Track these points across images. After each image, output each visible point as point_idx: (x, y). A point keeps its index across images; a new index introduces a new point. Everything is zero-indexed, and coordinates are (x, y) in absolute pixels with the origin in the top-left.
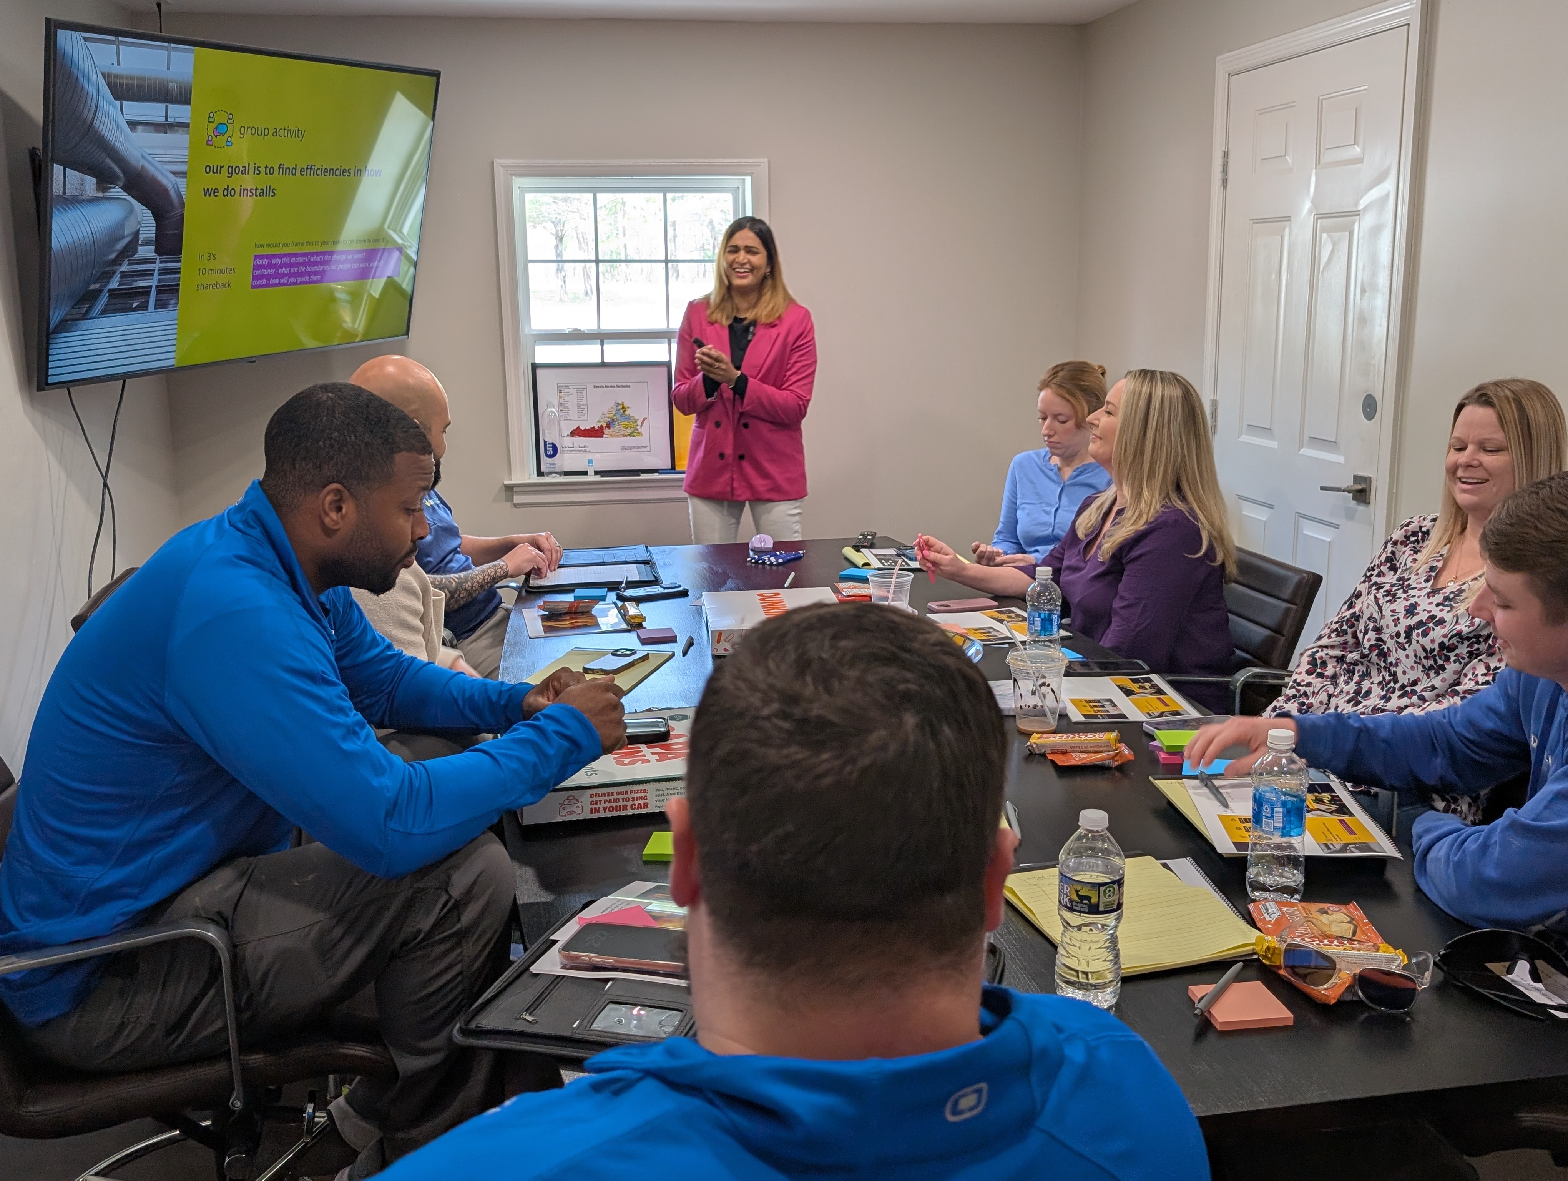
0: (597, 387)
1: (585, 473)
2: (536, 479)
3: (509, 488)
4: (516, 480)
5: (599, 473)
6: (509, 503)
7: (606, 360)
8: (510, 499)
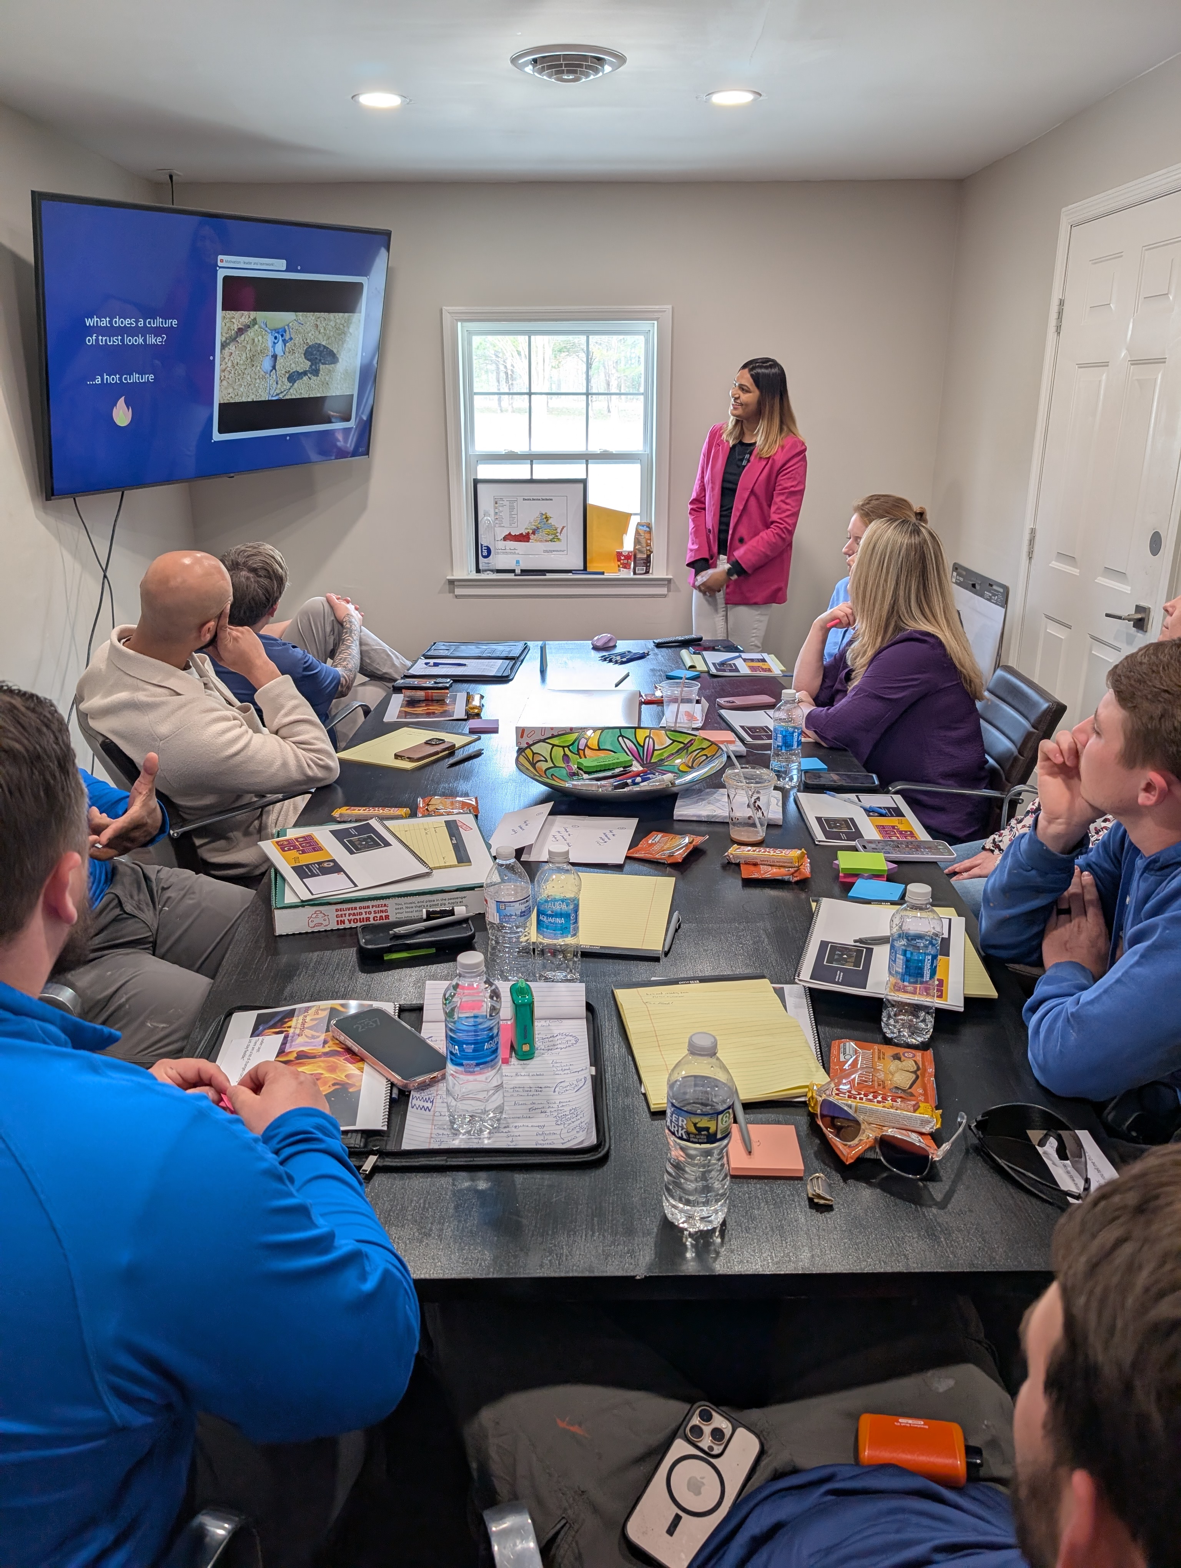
0: (526, 500)
1: (513, 571)
2: (474, 575)
3: (452, 582)
4: (456, 576)
5: (524, 572)
6: (451, 595)
7: (534, 477)
8: (452, 591)
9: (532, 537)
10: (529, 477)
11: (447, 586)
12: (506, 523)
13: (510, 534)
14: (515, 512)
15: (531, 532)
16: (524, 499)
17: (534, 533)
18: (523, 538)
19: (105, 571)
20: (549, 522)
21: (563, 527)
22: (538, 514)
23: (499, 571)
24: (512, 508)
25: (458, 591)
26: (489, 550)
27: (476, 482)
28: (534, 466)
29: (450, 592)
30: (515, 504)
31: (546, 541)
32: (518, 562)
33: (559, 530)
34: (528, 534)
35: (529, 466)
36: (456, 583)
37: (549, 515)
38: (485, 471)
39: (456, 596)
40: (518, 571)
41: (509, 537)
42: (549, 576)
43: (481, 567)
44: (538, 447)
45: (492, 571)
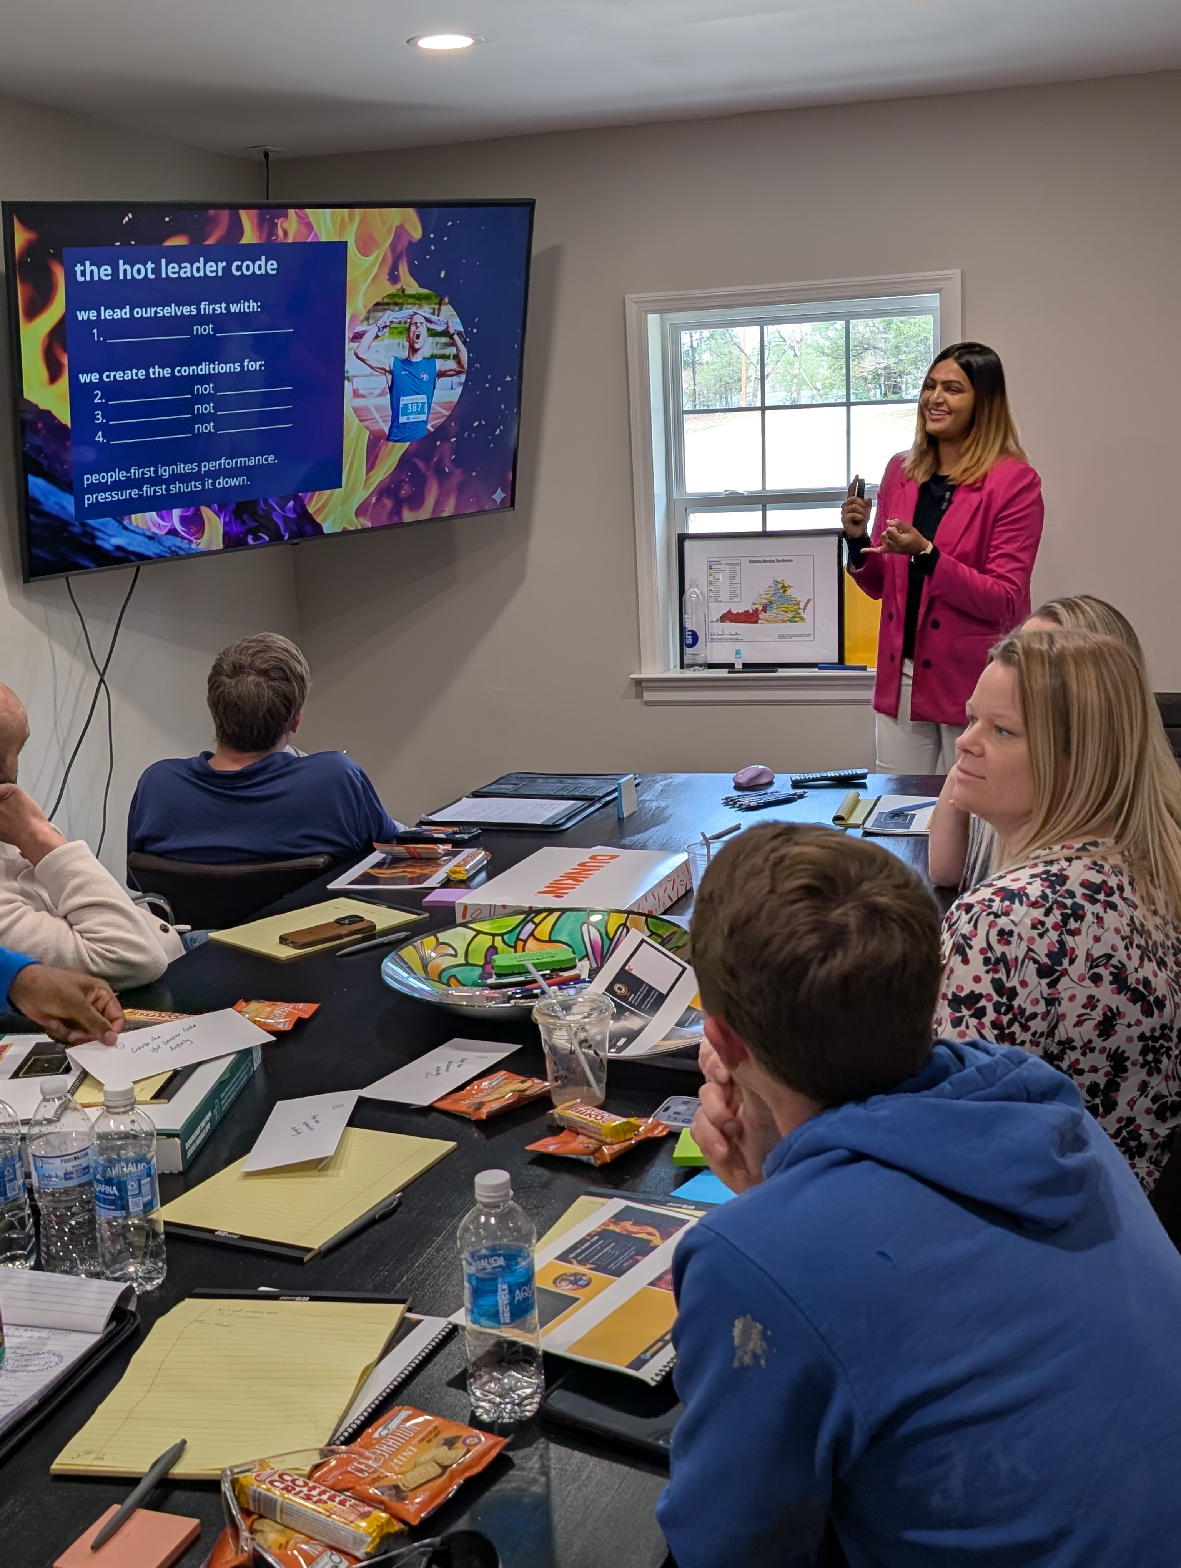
0: (753, 562)
1: (730, 666)
2: (676, 672)
3: (639, 682)
4: (648, 672)
5: (747, 667)
6: (639, 701)
7: (769, 528)
8: (639, 696)
9: (762, 615)
10: (759, 528)
11: (634, 688)
12: (724, 595)
13: (730, 611)
14: (737, 580)
15: (760, 608)
16: (751, 562)
17: (764, 610)
18: (750, 617)
19: (102, 675)
20: (788, 593)
21: (808, 601)
22: (770, 583)
23: (711, 666)
24: (733, 575)
25: (648, 696)
26: (695, 637)
27: (683, 538)
28: (768, 512)
29: (637, 697)
30: (738, 568)
31: (783, 621)
32: (738, 652)
33: (802, 605)
34: (756, 611)
35: (760, 513)
36: (644, 684)
37: (787, 583)
38: (699, 523)
39: (647, 703)
40: (738, 666)
41: (728, 617)
42: (782, 673)
43: (686, 662)
44: (775, 484)
45: (700, 665)
